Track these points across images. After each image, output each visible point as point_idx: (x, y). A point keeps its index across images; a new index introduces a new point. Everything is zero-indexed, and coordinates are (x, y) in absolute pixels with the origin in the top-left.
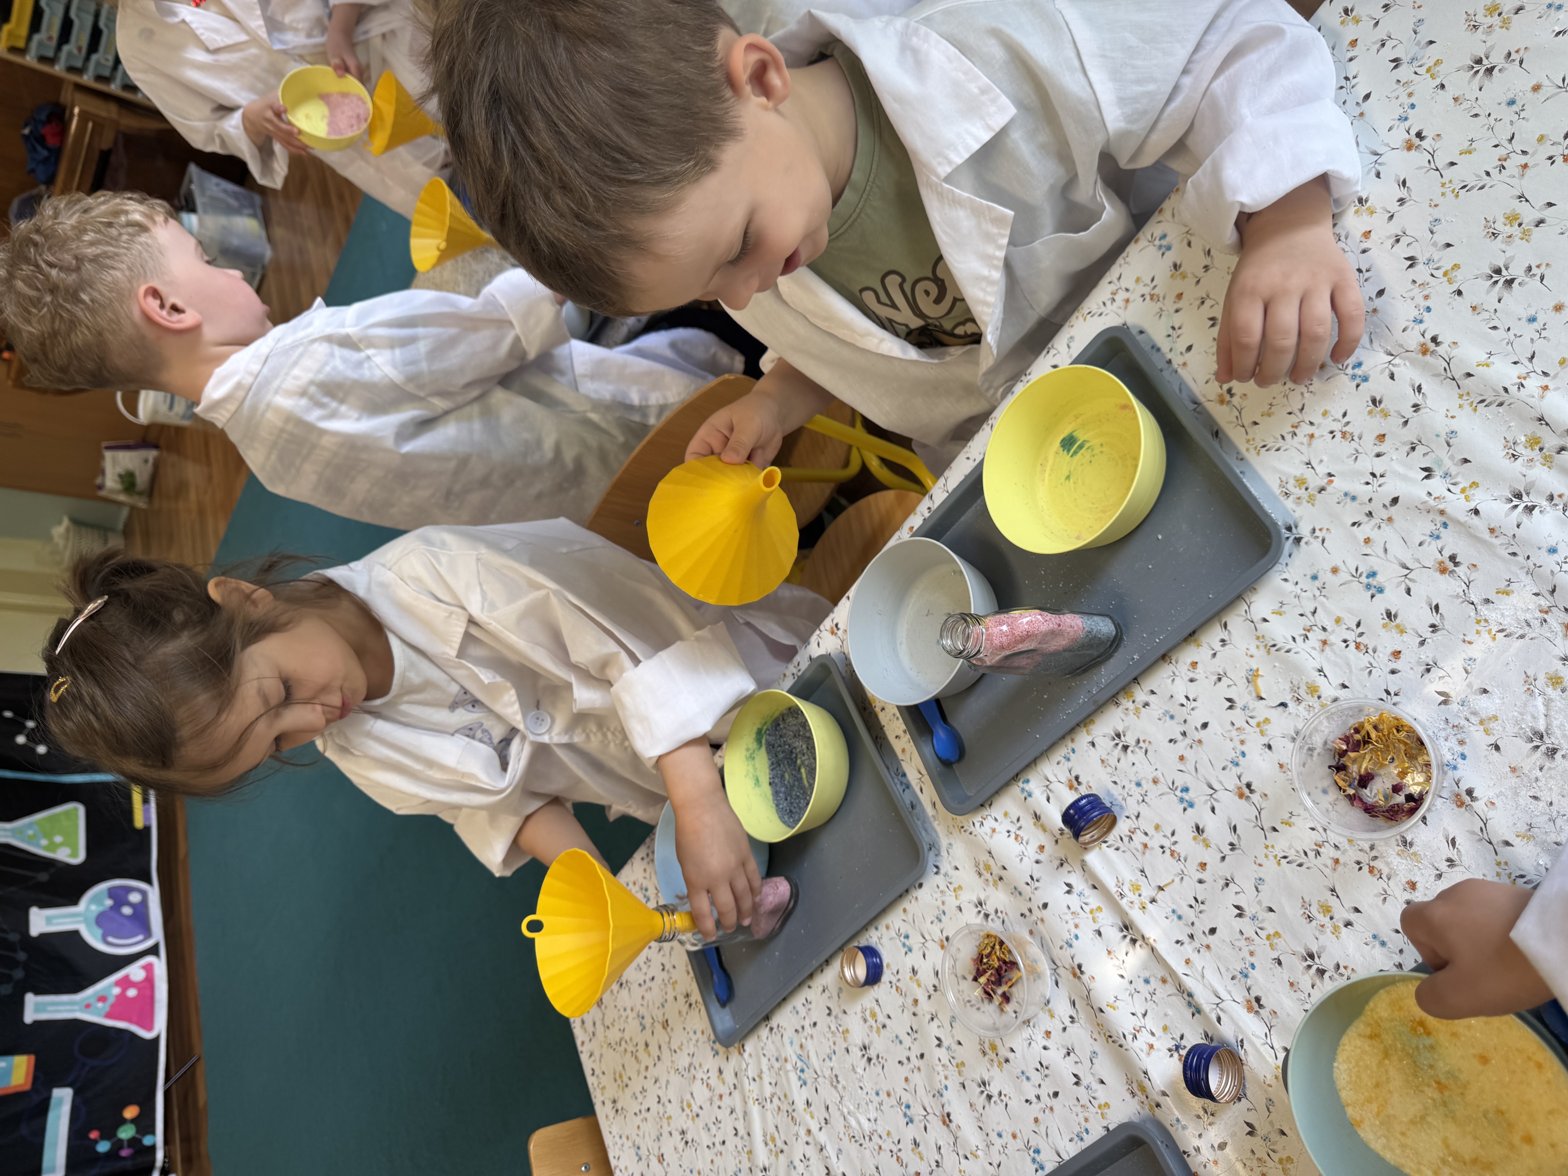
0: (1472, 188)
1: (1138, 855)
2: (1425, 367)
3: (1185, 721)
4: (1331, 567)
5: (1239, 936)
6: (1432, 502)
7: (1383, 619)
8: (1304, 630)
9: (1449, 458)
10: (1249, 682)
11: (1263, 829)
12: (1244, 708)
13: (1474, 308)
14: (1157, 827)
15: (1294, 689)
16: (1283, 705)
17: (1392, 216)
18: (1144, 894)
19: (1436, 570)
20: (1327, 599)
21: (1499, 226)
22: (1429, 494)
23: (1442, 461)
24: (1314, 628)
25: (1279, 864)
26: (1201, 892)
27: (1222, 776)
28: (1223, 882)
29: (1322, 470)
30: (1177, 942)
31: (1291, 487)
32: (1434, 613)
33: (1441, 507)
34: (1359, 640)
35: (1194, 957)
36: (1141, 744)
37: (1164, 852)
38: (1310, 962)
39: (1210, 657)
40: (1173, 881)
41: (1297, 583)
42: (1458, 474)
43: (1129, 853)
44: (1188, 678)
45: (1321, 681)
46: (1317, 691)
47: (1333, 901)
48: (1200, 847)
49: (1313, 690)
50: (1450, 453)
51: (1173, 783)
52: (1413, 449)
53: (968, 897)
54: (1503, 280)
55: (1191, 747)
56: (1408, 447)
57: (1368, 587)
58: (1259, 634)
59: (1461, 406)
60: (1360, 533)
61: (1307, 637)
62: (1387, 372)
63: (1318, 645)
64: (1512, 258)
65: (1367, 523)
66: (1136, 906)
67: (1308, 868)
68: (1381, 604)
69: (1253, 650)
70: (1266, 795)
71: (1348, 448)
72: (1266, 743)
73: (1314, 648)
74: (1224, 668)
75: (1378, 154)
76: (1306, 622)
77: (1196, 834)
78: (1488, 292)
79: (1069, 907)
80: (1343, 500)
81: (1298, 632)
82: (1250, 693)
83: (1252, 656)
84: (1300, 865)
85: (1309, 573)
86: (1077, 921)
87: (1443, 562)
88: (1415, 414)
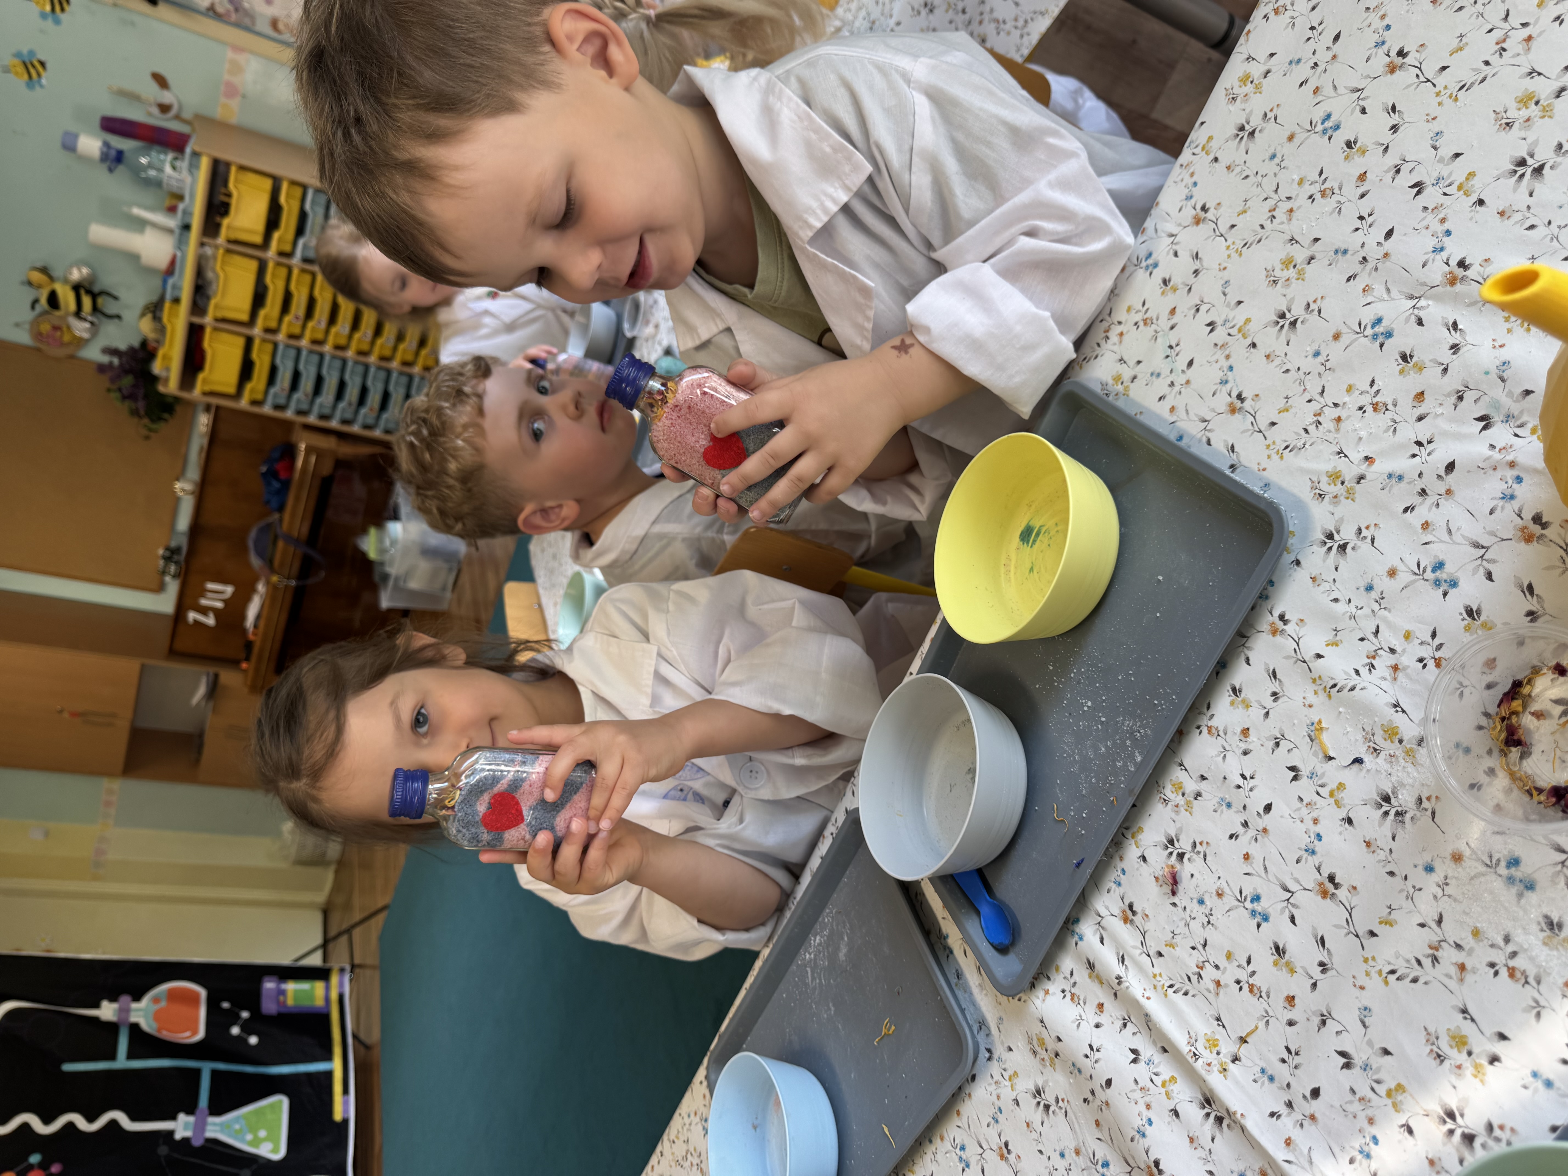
0: (1472, 85)
1: (1211, 997)
2: (1456, 299)
3: (1245, 807)
4: (1387, 569)
5: (1350, 1097)
6: (1496, 455)
7: (1463, 619)
8: (1368, 657)
9: (1507, 396)
10: (1312, 740)
11: (1357, 936)
12: (1312, 776)
13: (1502, 214)
14: (1229, 956)
15: (1369, 737)
16: (1358, 761)
17: (1387, 147)
18: (1223, 1051)
19: (1519, 541)
20: (1390, 611)
21: (1512, 114)
22: (1492, 447)
23: (1498, 402)
24: (1380, 652)
25: (1386, 983)
26: (1294, 1040)
27: (1299, 870)
28: (1317, 1020)
29: (1356, 456)
30: (1272, 1115)
31: (1324, 486)
32: (1529, 597)
33: (1510, 458)
34: (1438, 655)
35: (1296, 1134)
36: (1199, 848)
37: (1241, 989)
38: (1450, 1125)
39: (1262, 718)
40: (1257, 1028)
41: (1350, 601)
42: (1522, 412)
43: (1200, 997)
44: (1241, 751)
45: (1399, 720)
46: (1397, 734)
47: (1467, 1028)
48: (1284, 974)
49: (1391, 733)
50: (1506, 390)
51: (1241, 893)
52: (1461, 398)
53: (1025, 1085)
54: (1530, 170)
55: (1256, 840)
56: (1454, 399)
57: (1437, 583)
58: (1315, 675)
59: (1509, 331)
60: (1415, 519)
61: (1373, 666)
62: (1413, 318)
63: (1388, 673)
64: (1536, 143)
65: (1421, 504)
66: (1215, 1069)
67: (1426, 983)
68: (1458, 600)
69: (1311, 698)
70: (1355, 888)
71: (1383, 420)
72: (1344, 816)
73: (1384, 679)
74: (1281, 729)
75: (1359, 90)
76: (1368, 647)
77: (1276, 957)
78: (1515, 190)
79: (1136, 1081)
80: (1387, 484)
81: (1361, 662)
82: (1315, 754)
83: (1310, 706)
84: (1415, 980)
85: (1362, 584)
86: (1148, 1099)
87: (1525, 528)
88: (1454, 357)
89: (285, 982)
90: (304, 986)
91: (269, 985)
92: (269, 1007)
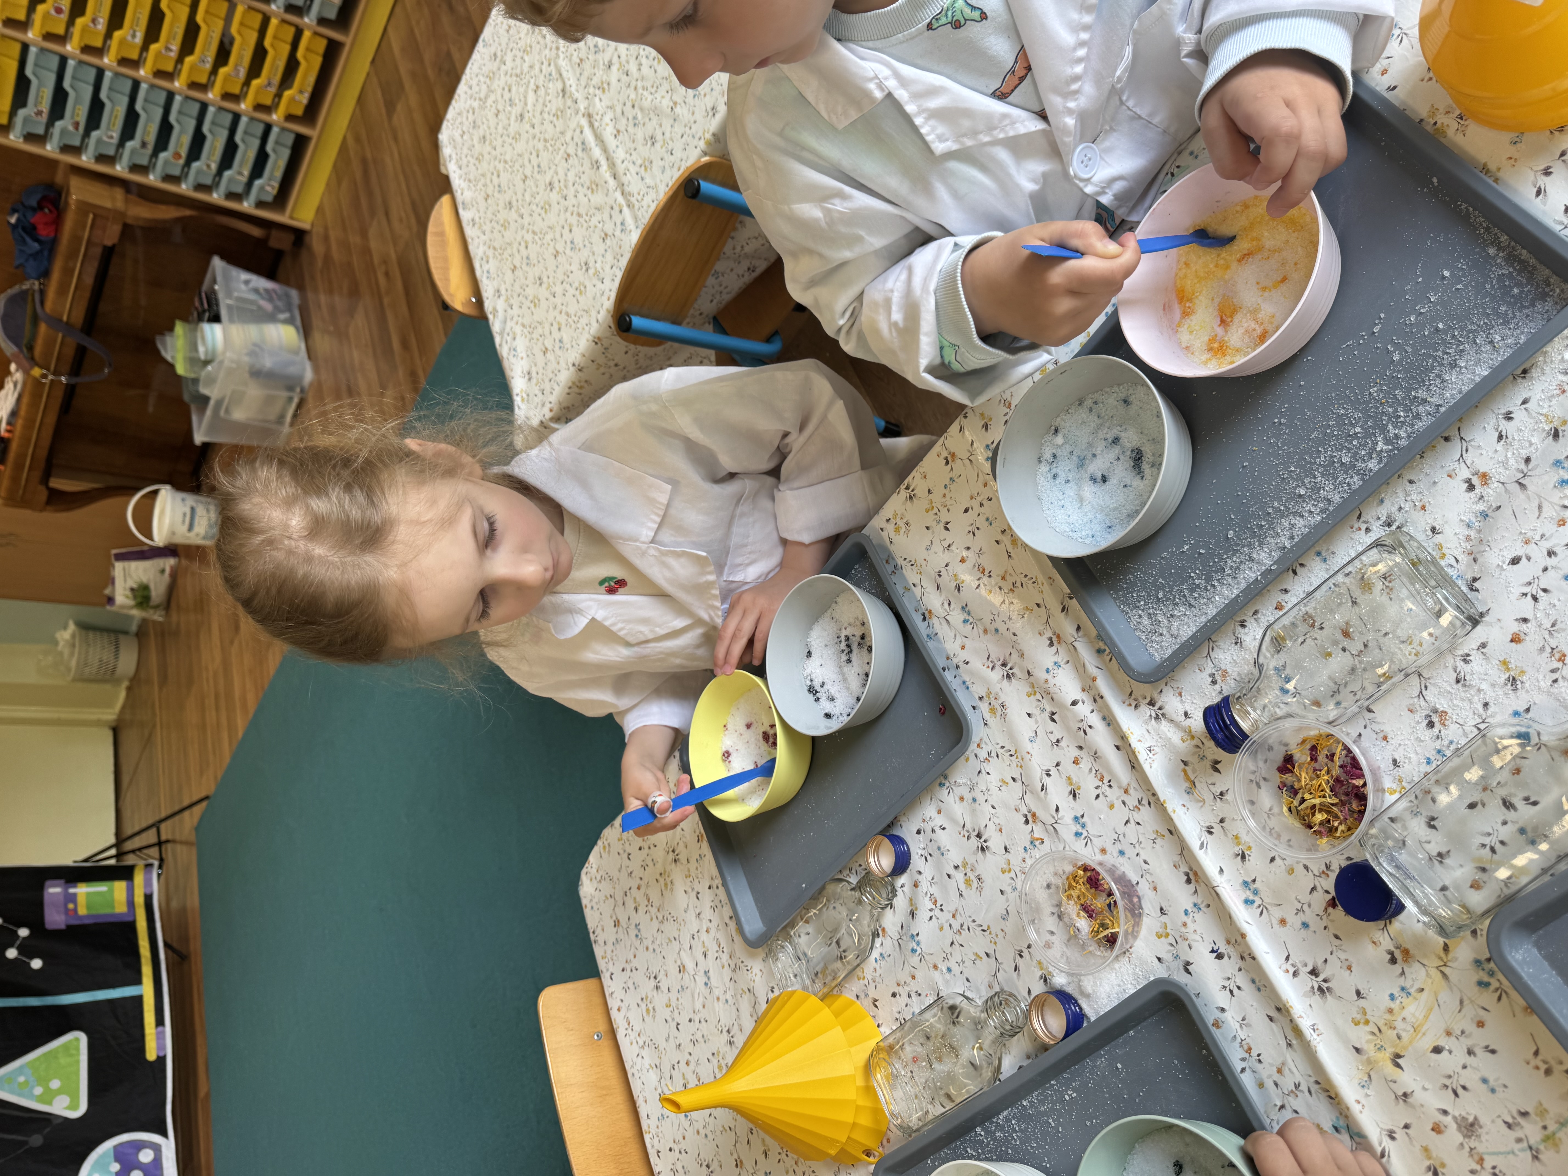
89: (75, 887)
90: (101, 888)
91: (54, 890)
92: (54, 919)
